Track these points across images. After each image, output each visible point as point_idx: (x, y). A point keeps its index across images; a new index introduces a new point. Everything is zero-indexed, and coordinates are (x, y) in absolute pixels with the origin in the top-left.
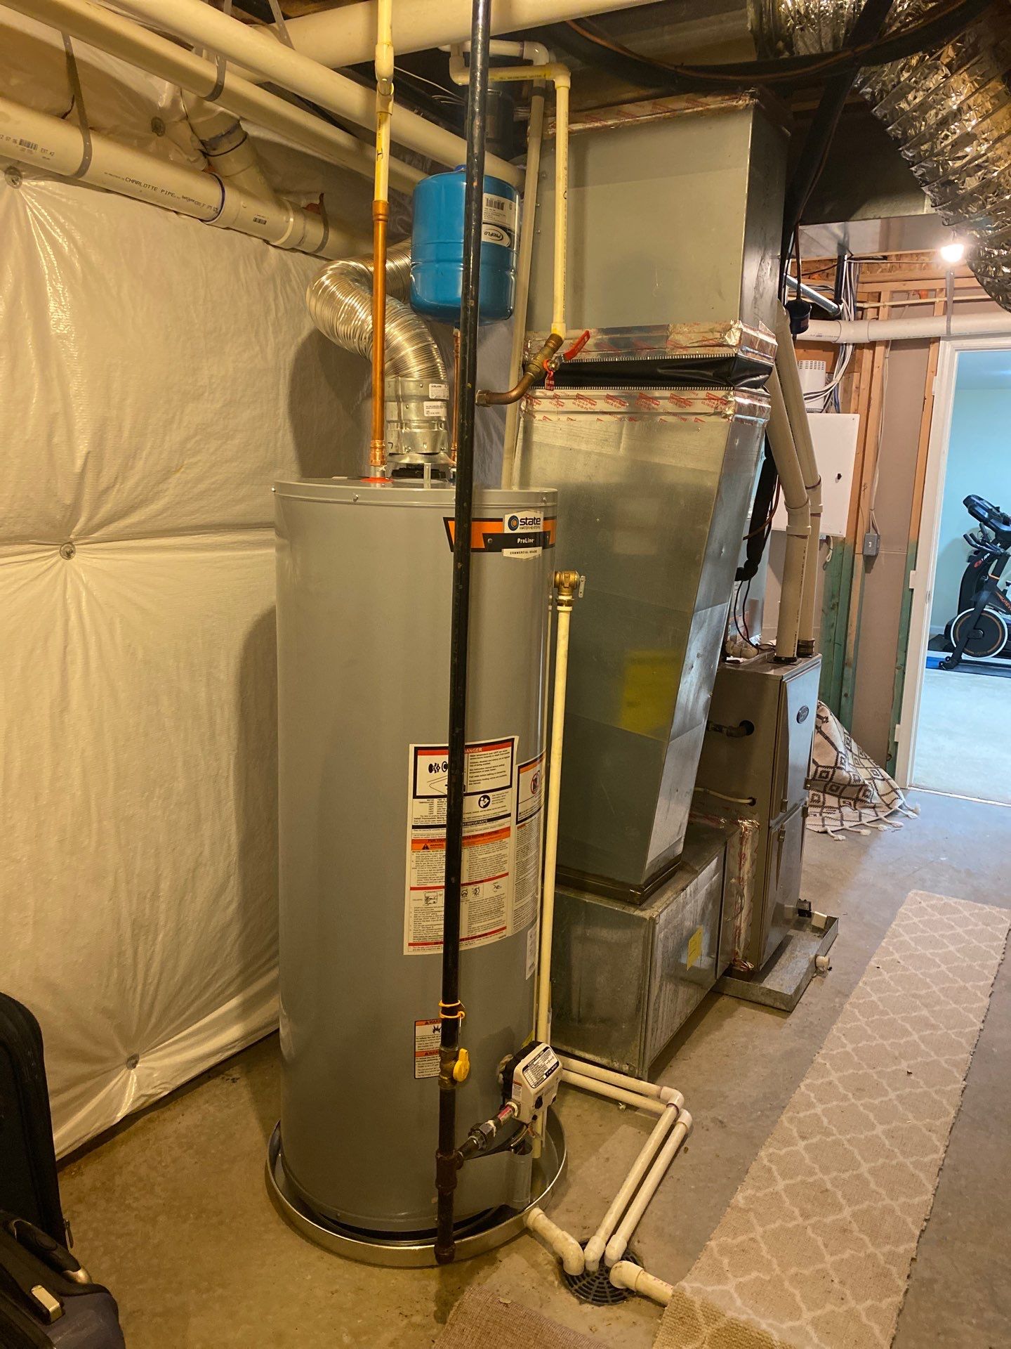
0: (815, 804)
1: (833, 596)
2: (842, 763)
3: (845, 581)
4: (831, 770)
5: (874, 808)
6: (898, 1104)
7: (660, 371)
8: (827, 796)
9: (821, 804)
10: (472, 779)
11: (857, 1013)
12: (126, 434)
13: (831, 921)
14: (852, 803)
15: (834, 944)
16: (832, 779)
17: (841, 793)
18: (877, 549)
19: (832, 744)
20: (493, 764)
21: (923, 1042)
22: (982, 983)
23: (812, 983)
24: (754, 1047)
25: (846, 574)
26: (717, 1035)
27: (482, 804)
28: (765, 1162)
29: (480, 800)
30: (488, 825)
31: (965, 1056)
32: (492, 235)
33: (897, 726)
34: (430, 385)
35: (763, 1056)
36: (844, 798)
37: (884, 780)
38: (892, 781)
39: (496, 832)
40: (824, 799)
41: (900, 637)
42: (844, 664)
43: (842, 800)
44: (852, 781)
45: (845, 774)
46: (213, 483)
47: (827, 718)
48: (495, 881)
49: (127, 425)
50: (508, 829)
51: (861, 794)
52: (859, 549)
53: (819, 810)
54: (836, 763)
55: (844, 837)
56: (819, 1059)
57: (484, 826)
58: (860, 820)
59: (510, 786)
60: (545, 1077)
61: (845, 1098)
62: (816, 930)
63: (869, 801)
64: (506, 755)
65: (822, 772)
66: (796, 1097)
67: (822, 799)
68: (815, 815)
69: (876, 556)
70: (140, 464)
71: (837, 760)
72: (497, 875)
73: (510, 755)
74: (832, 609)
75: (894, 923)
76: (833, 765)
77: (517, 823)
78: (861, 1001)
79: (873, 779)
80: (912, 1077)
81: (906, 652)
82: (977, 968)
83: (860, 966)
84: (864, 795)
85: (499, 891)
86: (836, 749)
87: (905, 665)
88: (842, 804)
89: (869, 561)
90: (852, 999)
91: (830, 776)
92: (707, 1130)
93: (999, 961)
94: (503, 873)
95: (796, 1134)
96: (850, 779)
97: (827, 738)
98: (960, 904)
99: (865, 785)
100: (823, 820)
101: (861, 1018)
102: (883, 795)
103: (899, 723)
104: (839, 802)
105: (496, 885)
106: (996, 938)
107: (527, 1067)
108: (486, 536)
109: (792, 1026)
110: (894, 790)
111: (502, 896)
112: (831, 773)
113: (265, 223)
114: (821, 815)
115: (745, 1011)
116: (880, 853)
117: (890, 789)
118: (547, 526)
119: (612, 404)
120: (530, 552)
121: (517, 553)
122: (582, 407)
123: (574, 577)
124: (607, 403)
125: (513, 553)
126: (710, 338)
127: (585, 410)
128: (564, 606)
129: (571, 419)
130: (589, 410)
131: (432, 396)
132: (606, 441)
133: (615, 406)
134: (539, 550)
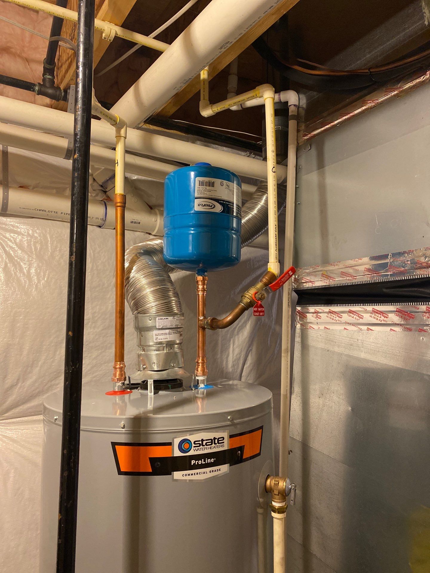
7: (385, 290)
12: (25, 352)
32: (205, 205)
34: (157, 318)
46: (94, 377)
49: (27, 347)
70: (36, 370)
108: (153, 461)
113: (139, 223)
118: (238, 442)
119: (353, 317)
120: (210, 472)
121: (192, 475)
122: (333, 319)
123: (282, 484)
124: (350, 316)
125: (186, 475)
126: (423, 261)
127: (335, 322)
128: (279, 513)
129: (327, 328)
130: (338, 322)
131: (159, 326)
132: (351, 345)
133: (355, 318)
134: (224, 468)
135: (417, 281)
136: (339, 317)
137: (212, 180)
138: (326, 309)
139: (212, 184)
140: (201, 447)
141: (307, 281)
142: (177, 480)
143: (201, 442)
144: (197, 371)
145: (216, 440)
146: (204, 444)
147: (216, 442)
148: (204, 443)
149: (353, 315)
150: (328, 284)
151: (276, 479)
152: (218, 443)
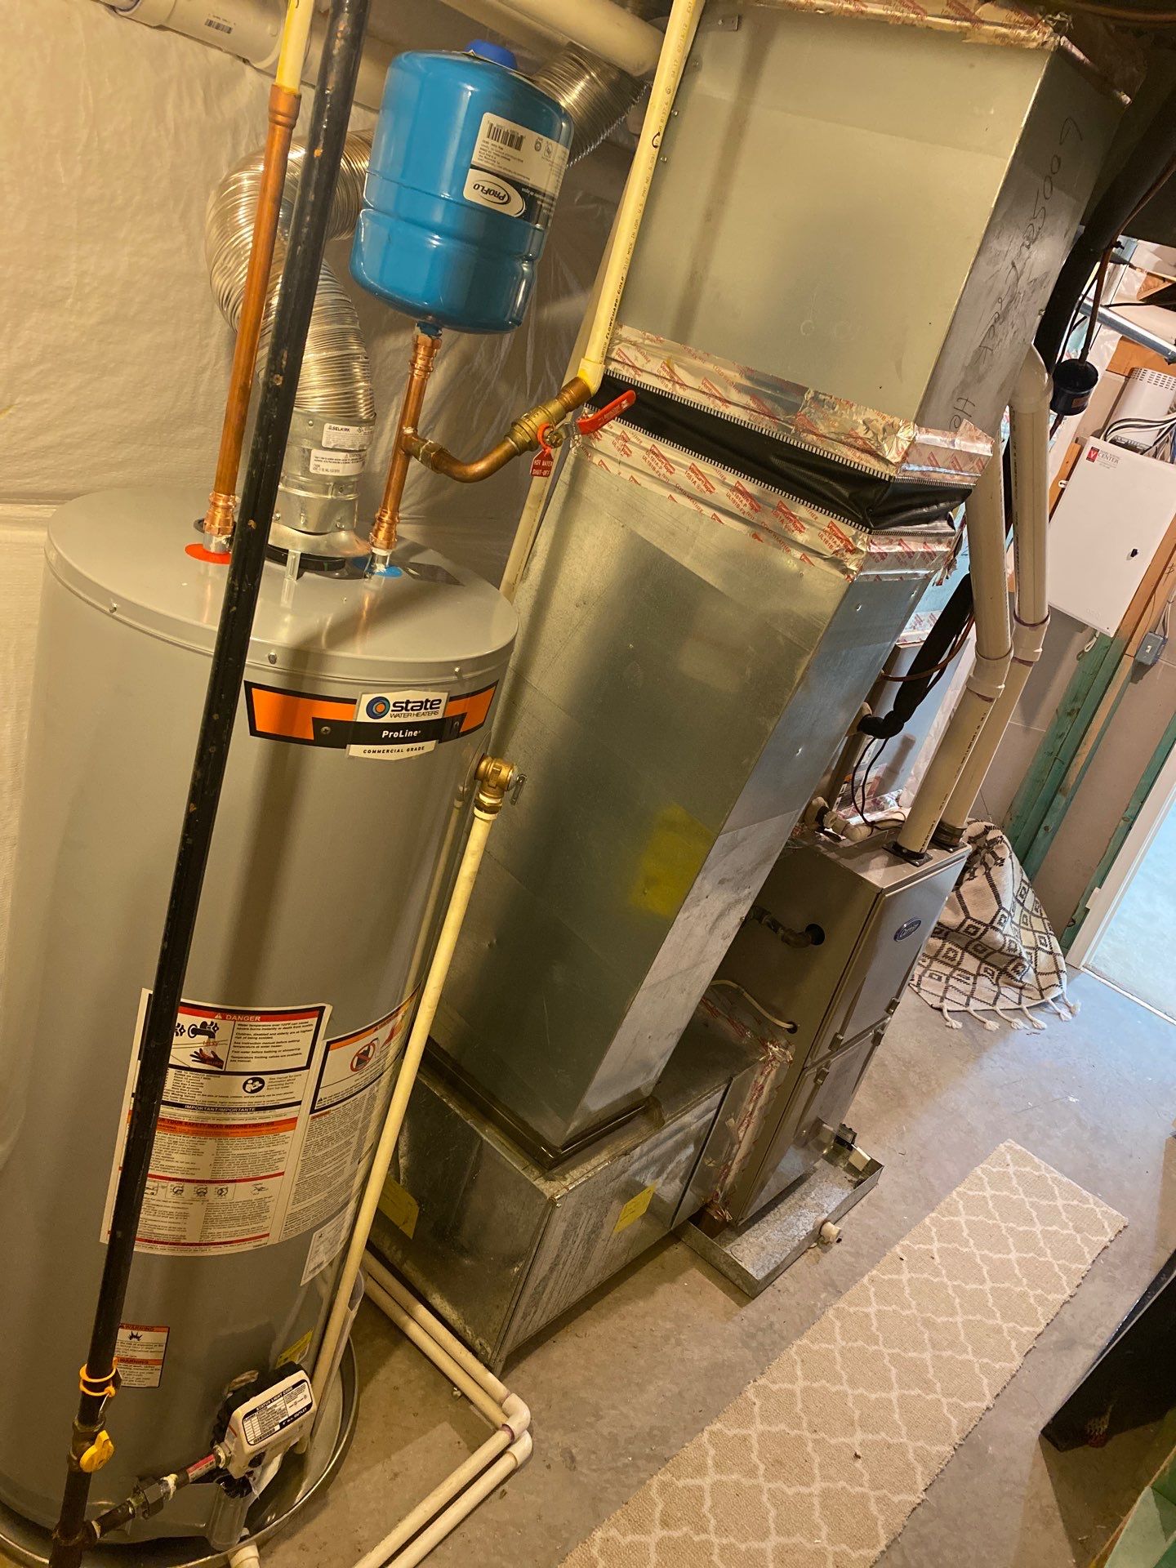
0: (947, 961)
1: (1075, 699)
2: (1000, 923)
3: (1098, 683)
4: (983, 928)
5: (1021, 988)
6: (817, 1507)
8: (966, 954)
9: (955, 963)
10: (236, 1055)
11: (837, 1330)
13: (874, 1167)
14: (997, 973)
15: (862, 1201)
16: (980, 938)
17: (986, 957)
18: (1157, 657)
19: (997, 897)
20: (276, 1039)
21: (901, 1407)
22: (1025, 1329)
23: (804, 1257)
24: (678, 1343)
25: (1103, 674)
26: (641, 1305)
27: (249, 1087)
28: (595, 1552)
29: (246, 1083)
30: (256, 1114)
31: (949, 1448)
32: (488, 191)
33: (1097, 890)
34: (327, 425)
35: (682, 1360)
36: (989, 964)
37: (1051, 953)
38: (1061, 959)
39: (272, 1124)
40: (962, 958)
41: (1143, 781)
42: (1058, 789)
43: (984, 966)
44: (1006, 948)
45: (999, 937)
46: (70, 436)
47: (1003, 860)
48: (259, 1182)
50: (294, 1120)
51: (1012, 966)
52: (1131, 650)
53: (948, 970)
54: (992, 922)
55: (960, 1025)
56: (750, 1392)
57: (249, 1115)
58: (994, 1004)
59: (308, 1067)
60: (278, 1427)
61: (752, 1472)
62: (851, 1169)
63: (1018, 978)
64: (308, 1028)
65: (970, 926)
66: (690, 1450)
67: (958, 959)
68: (940, 979)
69: (1151, 666)
71: (995, 917)
72: (262, 1175)
73: (314, 1028)
74: (1069, 714)
75: (958, 1189)
76: (988, 922)
77: (312, 1111)
78: (852, 1310)
79: (1036, 949)
80: (859, 1464)
81: (1143, 802)
82: (1032, 1301)
83: (880, 1248)
84: (1014, 969)
85: (261, 1195)
86: (999, 903)
87: (1135, 818)
88: (982, 972)
89: (1140, 670)
90: (841, 1304)
91: (979, 934)
92: (549, 1467)
93: (1066, 1297)
94: (277, 1172)
95: (657, 1515)
96: (1004, 946)
97: (993, 886)
98: (1059, 1183)
99: (1021, 957)
100: (946, 989)
101: (838, 1337)
102: (1042, 974)
103: (1100, 887)
104: (979, 967)
105: (259, 1187)
106: (1078, 1256)
107: (254, 1411)
108: (318, 723)
109: (745, 1321)
110: (1058, 972)
111: (267, 1200)
112: (981, 931)
113: (229, 31)
114: (948, 979)
115: (695, 1276)
116: (994, 1066)
117: (1054, 969)
118: (458, 708)
119: (695, 482)
120: (408, 750)
121: (379, 752)
122: (654, 469)
123: (506, 773)
124: (690, 477)
125: (369, 751)
126: (862, 435)
127: (656, 475)
128: (486, 812)
129: (636, 481)
130: (662, 477)
131: (328, 443)
132: (673, 534)
133: (698, 486)
134: (429, 746)
135: (836, 468)
136: (668, 470)
137: (521, 131)
138: (647, 441)
139: (515, 142)
140: (404, 711)
141: (627, 362)
142: (353, 758)
143: (404, 705)
144: (376, 536)
145: (429, 704)
146: (409, 708)
147: (428, 706)
148: (410, 706)
149: (695, 479)
150: (667, 390)
151: (497, 764)
152: (431, 708)
